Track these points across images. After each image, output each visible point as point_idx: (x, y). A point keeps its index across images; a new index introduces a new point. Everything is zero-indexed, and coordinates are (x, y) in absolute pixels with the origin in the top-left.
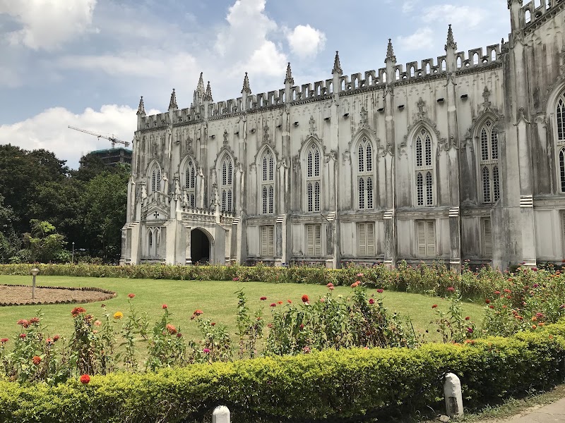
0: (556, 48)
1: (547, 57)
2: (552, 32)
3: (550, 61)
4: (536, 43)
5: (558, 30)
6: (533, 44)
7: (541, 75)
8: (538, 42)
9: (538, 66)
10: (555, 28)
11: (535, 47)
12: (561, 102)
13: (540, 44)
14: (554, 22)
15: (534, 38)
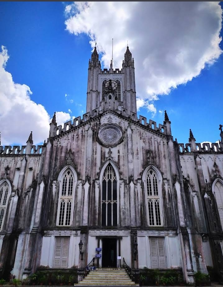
0: (67, 149)
1: (63, 153)
2: (66, 141)
3: (63, 155)
4: (59, 145)
5: (69, 141)
6: (57, 145)
7: (58, 161)
8: (60, 145)
9: (58, 156)
10: (68, 139)
11: (58, 147)
12: (66, 176)
13: (60, 146)
14: (68, 137)
15: (58, 143)
